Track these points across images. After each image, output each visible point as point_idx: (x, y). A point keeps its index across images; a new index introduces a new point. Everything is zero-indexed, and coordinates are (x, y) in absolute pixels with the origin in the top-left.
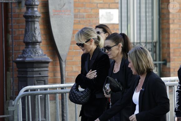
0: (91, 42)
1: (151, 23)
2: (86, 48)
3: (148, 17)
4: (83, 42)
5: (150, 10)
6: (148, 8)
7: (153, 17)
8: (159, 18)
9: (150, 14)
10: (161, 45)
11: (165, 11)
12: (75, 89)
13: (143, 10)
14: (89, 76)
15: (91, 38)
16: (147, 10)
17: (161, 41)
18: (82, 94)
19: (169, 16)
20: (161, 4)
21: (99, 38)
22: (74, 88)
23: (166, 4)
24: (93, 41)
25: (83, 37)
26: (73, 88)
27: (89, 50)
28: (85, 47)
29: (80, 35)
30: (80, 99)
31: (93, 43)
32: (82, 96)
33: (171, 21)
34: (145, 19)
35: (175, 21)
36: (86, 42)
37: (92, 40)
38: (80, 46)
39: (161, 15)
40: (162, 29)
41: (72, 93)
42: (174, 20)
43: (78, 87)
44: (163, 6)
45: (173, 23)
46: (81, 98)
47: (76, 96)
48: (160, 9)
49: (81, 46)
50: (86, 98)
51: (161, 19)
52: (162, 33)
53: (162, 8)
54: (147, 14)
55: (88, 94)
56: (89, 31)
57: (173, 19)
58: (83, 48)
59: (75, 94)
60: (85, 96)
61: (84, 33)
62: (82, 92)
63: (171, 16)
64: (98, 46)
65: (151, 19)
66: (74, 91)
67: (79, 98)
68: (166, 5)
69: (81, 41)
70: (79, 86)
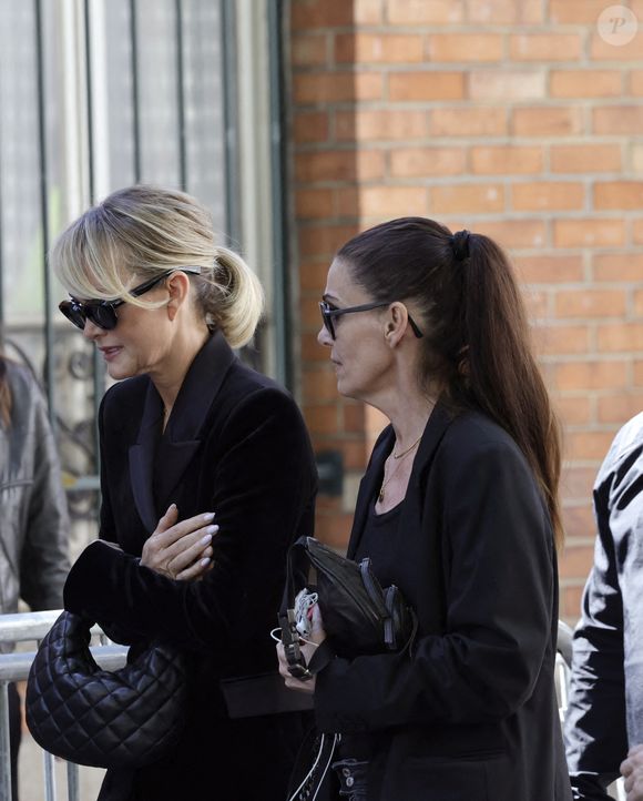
0: (174, 292)
1: (217, 177)
2: (133, 341)
3: (201, 131)
4: (117, 286)
5: (213, 80)
6: (199, 67)
7: (231, 133)
8: (277, 137)
9: (214, 112)
10: (297, 346)
11: (319, 91)
12: (65, 656)
13: (157, 81)
14: (164, 553)
15: (176, 266)
16: (188, 81)
17: (296, 315)
18: (122, 692)
19: (352, 125)
20: (295, 34)
21: (226, 275)
22: (59, 648)
23: (330, 37)
24: (189, 292)
25: (115, 254)
26: (51, 651)
27: (154, 356)
28: (125, 328)
29: (90, 241)
30: (113, 728)
31: (186, 306)
32: (124, 705)
33: (366, 167)
34: (173, 146)
35: (401, 164)
36: (138, 292)
37: (179, 284)
38: (89, 324)
39: (290, 119)
40: (305, 221)
41: (45, 686)
42: (387, 158)
43: (88, 636)
44: (305, 52)
45: (379, 182)
46: (119, 720)
47: (79, 710)
48: (288, 76)
49: (97, 322)
50: (153, 718)
51: (291, 148)
52: (307, 250)
53: (302, 69)
54: (190, 114)
55: (170, 686)
56: (159, 214)
57: (384, 146)
58: (110, 340)
59: (68, 691)
60: (146, 702)
61: (126, 226)
62: (118, 677)
63: (365, 127)
64: (217, 330)
65: (216, 145)
66: (61, 669)
67: (99, 721)
68: (330, 42)
69: (104, 281)
70: (96, 629)
